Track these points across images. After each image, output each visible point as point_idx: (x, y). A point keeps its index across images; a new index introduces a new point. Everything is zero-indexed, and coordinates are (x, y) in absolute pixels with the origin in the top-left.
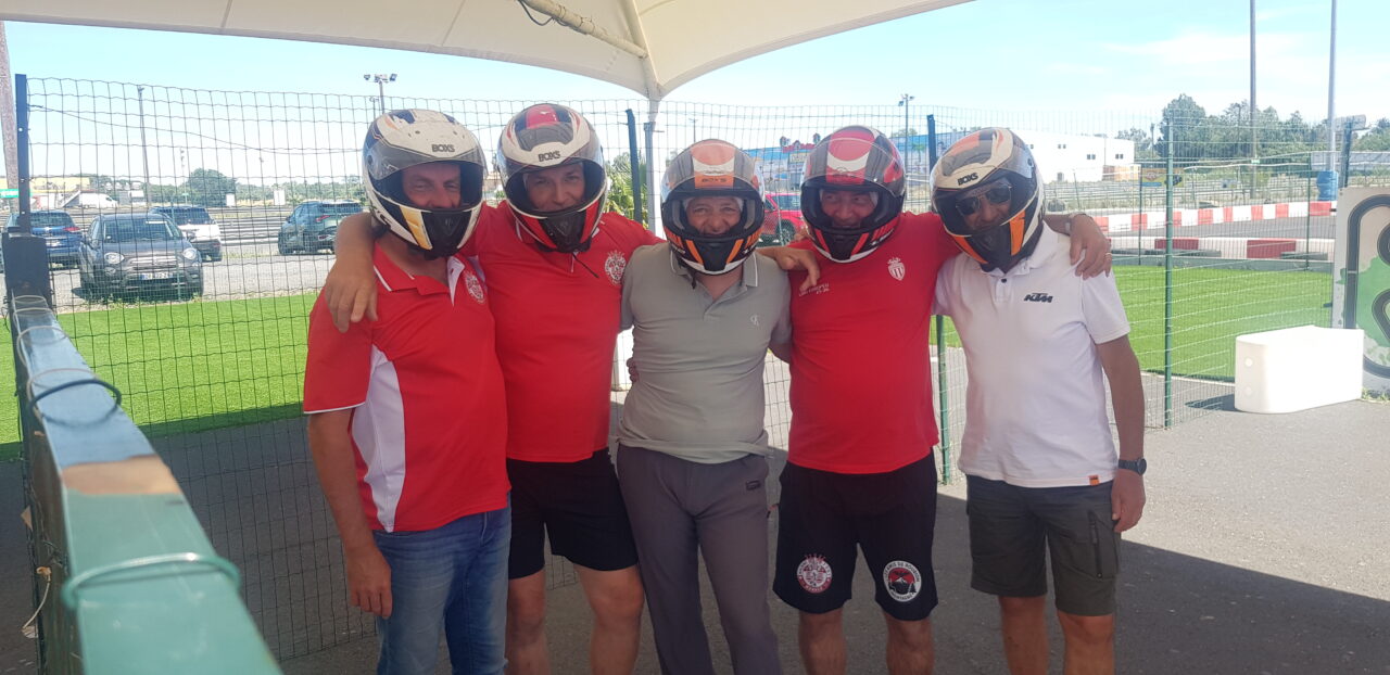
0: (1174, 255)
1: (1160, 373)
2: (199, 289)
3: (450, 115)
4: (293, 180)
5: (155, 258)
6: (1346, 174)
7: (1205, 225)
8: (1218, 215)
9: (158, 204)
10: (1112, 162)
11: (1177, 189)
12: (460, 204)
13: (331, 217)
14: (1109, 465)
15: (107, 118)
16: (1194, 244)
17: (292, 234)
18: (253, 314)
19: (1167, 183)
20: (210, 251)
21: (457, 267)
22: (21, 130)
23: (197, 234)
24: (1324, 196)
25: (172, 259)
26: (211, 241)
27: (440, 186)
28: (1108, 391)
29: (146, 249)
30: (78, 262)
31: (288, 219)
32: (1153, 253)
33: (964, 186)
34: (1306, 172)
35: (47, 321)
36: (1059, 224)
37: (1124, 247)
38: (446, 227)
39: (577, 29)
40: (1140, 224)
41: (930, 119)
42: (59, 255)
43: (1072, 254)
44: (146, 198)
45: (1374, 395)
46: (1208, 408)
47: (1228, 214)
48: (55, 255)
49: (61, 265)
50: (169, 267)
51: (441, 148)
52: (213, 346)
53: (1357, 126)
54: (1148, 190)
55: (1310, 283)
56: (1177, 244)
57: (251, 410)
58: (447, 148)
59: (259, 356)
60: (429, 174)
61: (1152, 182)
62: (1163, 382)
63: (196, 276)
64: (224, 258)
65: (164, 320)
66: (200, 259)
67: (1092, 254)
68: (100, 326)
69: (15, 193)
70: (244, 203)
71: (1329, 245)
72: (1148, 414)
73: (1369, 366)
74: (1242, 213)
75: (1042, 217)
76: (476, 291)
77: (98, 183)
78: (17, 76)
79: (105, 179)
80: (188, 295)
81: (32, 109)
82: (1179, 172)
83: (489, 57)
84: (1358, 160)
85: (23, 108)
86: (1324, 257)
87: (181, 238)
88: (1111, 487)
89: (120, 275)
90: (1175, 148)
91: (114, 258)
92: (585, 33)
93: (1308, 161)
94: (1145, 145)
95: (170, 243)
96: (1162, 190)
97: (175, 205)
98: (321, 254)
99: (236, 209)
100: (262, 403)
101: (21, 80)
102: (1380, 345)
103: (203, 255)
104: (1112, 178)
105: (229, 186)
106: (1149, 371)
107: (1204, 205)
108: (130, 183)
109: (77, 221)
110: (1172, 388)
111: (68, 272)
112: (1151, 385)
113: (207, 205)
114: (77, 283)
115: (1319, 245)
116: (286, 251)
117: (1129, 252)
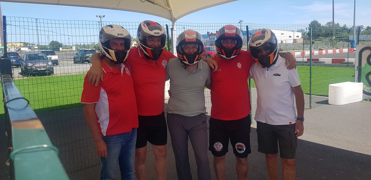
0: (312, 63)
1: (308, 94)
2: (53, 73)
3: (122, 26)
4: (77, 44)
5: (41, 64)
6: (358, 41)
7: (320, 54)
8: (324, 52)
9: (42, 50)
10: (296, 38)
11: (313, 45)
12: (124, 49)
13: (88, 53)
14: (295, 119)
15: (27, 27)
16: (318, 60)
17: (77, 58)
18: (67, 79)
19: (310, 43)
20: (56, 63)
21: (123, 66)
22: (4, 30)
23: (52, 58)
24: (352, 47)
25: (46, 65)
26: (55, 60)
27: (119, 45)
28: (295, 99)
29: (38, 62)
30: (20, 66)
31: (76, 54)
32: (307, 62)
33: (258, 46)
34: (348, 40)
35: (11, 82)
36: (283, 55)
37: (299, 61)
38: (120, 55)
39: (153, 3)
40: (303, 54)
41: (247, 27)
42: (15, 64)
43: (286, 63)
44: (38, 49)
45: (366, 100)
46: (321, 104)
47: (327, 52)
48: (14, 64)
49: (16, 66)
50: (44, 67)
51: (120, 35)
52: (56, 88)
53: (361, 28)
54: (305, 45)
55: (348, 70)
56: (313, 60)
57: (67, 105)
58: (121, 35)
59: (68, 91)
60: (116, 41)
61: (306, 43)
62: (309, 97)
63: (52, 69)
64: (59, 64)
65: (43, 81)
66: (53, 65)
67: (291, 63)
68: (26, 83)
69: (3, 47)
70: (64, 50)
71: (354, 60)
72: (305, 105)
73: (364, 92)
74: (330, 51)
75: (278, 53)
76: (128, 72)
77: (26, 45)
78: (3, 16)
79: (27, 44)
80: (49, 74)
81: (7, 25)
82: (314, 41)
83: (129, 11)
84: (361, 37)
85: (5, 25)
86: (353, 63)
87: (48, 59)
88: (295, 125)
89: (31, 69)
90: (313, 34)
91: (30, 65)
92: (155, 4)
93: (348, 37)
94: (305, 33)
95: (44, 60)
96: (309, 45)
97: (46, 50)
98: (85, 63)
99: (62, 51)
100: (69, 103)
101: (4, 17)
102: (367, 86)
103: (54, 64)
104: (296, 42)
105: (61, 45)
106: (306, 94)
107: (320, 49)
108: (34, 45)
109: (20, 55)
110: (312, 99)
111: (17, 68)
112: (306, 98)
113: (55, 50)
114: (20, 71)
115: (351, 60)
116: (76, 62)
117: (300, 62)
